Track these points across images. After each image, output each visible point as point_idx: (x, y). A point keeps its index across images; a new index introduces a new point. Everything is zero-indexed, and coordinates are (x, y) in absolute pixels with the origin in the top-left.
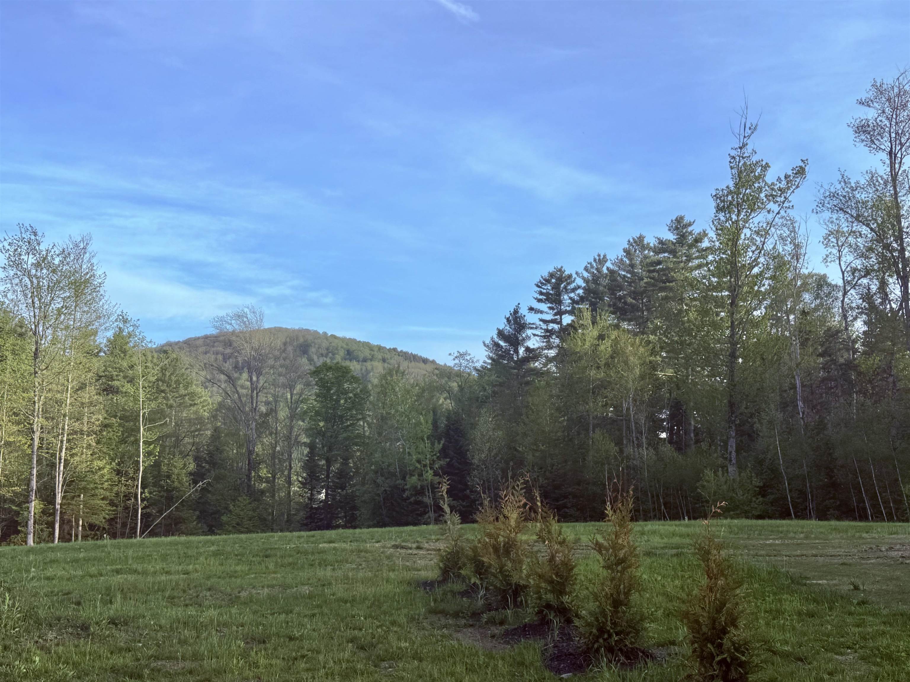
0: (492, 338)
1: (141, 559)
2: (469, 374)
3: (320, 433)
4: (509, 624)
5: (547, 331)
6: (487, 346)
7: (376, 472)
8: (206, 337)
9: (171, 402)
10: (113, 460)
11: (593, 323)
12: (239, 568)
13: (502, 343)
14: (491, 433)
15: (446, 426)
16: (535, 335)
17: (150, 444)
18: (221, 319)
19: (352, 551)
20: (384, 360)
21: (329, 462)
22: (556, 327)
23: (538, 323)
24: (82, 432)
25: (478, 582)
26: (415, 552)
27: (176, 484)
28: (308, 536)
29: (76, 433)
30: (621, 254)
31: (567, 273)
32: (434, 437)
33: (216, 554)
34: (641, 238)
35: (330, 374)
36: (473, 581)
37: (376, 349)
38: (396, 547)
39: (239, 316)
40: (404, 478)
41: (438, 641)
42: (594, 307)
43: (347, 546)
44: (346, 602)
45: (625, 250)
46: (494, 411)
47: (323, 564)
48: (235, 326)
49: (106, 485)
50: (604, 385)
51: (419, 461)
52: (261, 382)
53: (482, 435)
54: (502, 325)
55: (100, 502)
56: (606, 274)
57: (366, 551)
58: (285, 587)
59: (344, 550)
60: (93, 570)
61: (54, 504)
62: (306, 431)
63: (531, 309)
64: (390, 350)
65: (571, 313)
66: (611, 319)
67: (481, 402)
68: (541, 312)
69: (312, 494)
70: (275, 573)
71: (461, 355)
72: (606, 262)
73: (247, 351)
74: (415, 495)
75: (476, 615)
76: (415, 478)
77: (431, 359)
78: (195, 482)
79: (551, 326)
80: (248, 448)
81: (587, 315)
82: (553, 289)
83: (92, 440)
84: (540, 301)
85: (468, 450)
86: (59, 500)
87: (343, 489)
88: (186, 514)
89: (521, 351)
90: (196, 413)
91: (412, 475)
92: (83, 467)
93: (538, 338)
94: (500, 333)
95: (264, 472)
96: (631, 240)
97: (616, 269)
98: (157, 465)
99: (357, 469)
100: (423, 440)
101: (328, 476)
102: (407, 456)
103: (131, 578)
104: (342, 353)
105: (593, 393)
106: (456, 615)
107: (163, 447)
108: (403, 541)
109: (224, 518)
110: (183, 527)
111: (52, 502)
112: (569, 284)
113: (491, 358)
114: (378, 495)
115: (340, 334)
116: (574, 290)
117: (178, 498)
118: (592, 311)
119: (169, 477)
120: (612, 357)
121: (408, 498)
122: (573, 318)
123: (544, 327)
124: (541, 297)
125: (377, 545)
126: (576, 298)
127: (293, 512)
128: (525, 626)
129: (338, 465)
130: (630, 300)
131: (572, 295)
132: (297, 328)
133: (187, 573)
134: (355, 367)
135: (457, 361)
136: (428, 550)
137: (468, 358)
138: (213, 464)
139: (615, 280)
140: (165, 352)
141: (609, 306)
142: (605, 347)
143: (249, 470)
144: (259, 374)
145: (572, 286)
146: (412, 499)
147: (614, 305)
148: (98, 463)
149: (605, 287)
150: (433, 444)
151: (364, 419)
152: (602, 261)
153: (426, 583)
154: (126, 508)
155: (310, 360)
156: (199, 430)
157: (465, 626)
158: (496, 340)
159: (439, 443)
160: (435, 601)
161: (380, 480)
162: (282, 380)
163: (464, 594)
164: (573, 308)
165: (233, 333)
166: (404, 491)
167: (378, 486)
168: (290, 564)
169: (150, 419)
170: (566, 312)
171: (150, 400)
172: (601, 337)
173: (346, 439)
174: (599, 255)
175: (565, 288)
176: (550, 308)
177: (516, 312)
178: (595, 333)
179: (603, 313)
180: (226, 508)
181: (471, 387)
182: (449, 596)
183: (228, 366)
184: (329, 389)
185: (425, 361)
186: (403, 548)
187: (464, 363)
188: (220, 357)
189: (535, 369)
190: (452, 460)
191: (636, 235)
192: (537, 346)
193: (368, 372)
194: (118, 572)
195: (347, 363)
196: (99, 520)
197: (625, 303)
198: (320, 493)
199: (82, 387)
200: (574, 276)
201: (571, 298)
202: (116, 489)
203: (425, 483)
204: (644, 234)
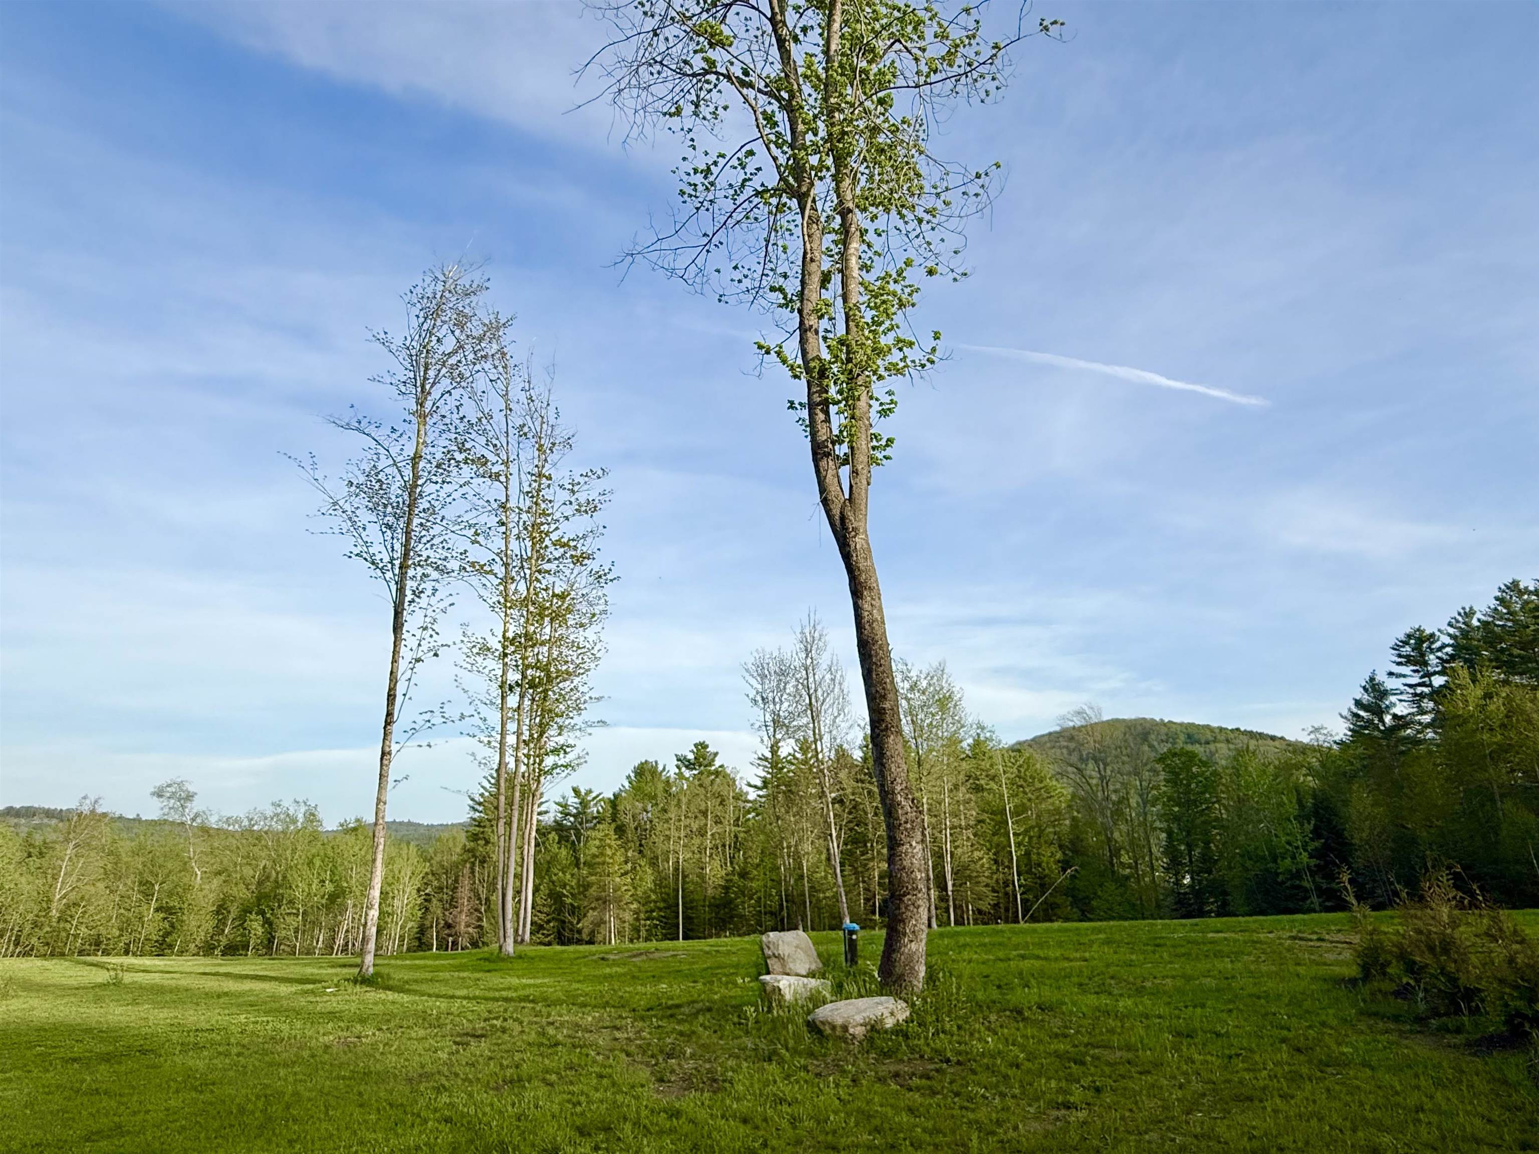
0: (1349, 709)
1: (1041, 945)
2: (1330, 749)
3: (1177, 818)
4: (1469, 1033)
5: (1415, 695)
6: (1346, 718)
7: (1242, 856)
8: (1050, 734)
9: (1030, 795)
10: (989, 850)
11: (1474, 682)
12: (1134, 957)
13: (1362, 713)
14: (1369, 810)
15: (1314, 804)
16: (1401, 701)
17: (1019, 835)
18: (1063, 718)
19: (1245, 942)
20: (1228, 741)
21: (1190, 848)
22: (1426, 690)
23: (1403, 688)
24: (960, 826)
25: (1412, 982)
26: (1318, 944)
27: (1047, 871)
28: (1192, 925)
29: (956, 828)
30: (1493, 603)
31: (1428, 632)
32: (1302, 818)
33: (1108, 942)
34: (1515, 584)
35: (1176, 760)
36: (1405, 980)
37: (1217, 731)
38: (1294, 938)
39: (1079, 713)
40: (1275, 861)
41: (1385, 1047)
42: (1470, 664)
43: (1239, 936)
44: (1259, 998)
45: (1497, 599)
46: (1368, 786)
47: (1219, 955)
48: (1078, 722)
49: (986, 874)
50: (1505, 748)
51: (1289, 843)
52: (1109, 772)
53: (1358, 812)
54: (1359, 694)
55: (984, 889)
56: (1478, 627)
57: (1260, 942)
58: (1188, 979)
59: (1236, 941)
60: (1001, 954)
61: (946, 890)
62: (1161, 817)
63: (1391, 674)
64: (1232, 730)
65: (1442, 673)
66: (1498, 675)
67: (1350, 777)
68: (1404, 676)
69: (1177, 880)
70: (1171, 963)
71: (1316, 730)
72: (1474, 613)
73: (1090, 746)
74: (1291, 879)
75: (1420, 1020)
76: (1288, 861)
77: (1279, 735)
78: (1064, 870)
79: (1419, 690)
80: (1106, 835)
81: (1464, 674)
82: (1413, 650)
83: (970, 833)
84: (1399, 664)
85: (1345, 829)
86: (950, 888)
87: (1210, 872)
88: (1059, 900)
89: (1388, 719)
90: (1053, 804)
91: (1283, 858)
92: (965, 859)
93: (1405, 704)
94: (1358, 703)
95: (1125, 859)
96: (1503, 587)
97: (1490, 619)
98: (1028, 854)
99: (1221, 854)
100: (1289, 820)
101: (1191, 861)
102: (1274, 839)
103: (1037, 964)
104: (1182, 737)
105: (1492, 758)
106: (1396, 1018)
107: (1031, 838)
108: (1299, 931)
109: (1094, 903)
110: (1059, 912)
111: (945, 888)
112: (1432, 643)
113: (1350, 730)
114: (1250, 880)
115: (1177, 720)
116: (1440, 649)
117: (1051, 885)
118: (1469, 668)
119: (1039, 865)
120: (1507, 716)
121: (1283, 883)
122: (1446, 678)
123: (1412, 691)
124: (1400, 660)
125: (1270, 935)
126: (1445, 657)
127: (1161, 897)
128: (1492, 1036)
129: (1198, 850)
130: (1516, 652)
131: (1439, 654)
132: (1133, 717)
133: (1086, 960)
134: (1198, 749)
135: (1312, 736)
136: (1332, 942)
137: (1325, 732)
138: (1076, 852)
139: (1493, 632)
140: (1019, 751)
141: (1490, 660)
142: (1496, 706)
143: (1111, 856)
144: (1106, 765)
145: (1438, 645)
146: (1289, 884)
147: (1497, 659)
148: (977, 854)
149: (1479, 641)
150: (1302, 825)
151: (1218, 802)
152: (1469, 614)
153: (1343, 979)
154: (1006, 894)
155: (1151, 746)
156: (1059, 820)
157: (1411, 1032)
158: (1355, 710)
159: (1309, 823)
160: (1364, 1001)
161: (1249, 864)
162: (1128, 768)
163: (1397, 994)
164: (1444, 668)
165: (1074, 728)
166: (1277, 874)
167: (1247, 870)
168: (1184, 955)
169: (1016, 813)
170: (1435, 673)
171: (1012, 796)
172: (1488, 696)
173: (1204, 822)
174: (1464, 608)
175: (1429, 647)
176: (1414, 671)
177: (1372, 679)
178: (1480, 693)
179: (1484, 669)
180: (1095, 894)
181: (1333, 762)
182: (1379, 996)
183: (1074, 758)
184: (1177, 774)
185: (1273, 738)
186: (1301, 939)
187: (1322, 738)
188: (1065, 751)
189: (1408, 738)
190: (1327, 840)
191: (1508, 580)
192: (1405, 712)
193: (1212, 754)
194: (1023, 957)
195: (1189, 747)
196: (985, 906)
197: (1511, 655)
198: (1184, 877)
199: (956, 787)
200: (1437, 633)
201: (1438, 658)
202: (995, 877)
203: (1300, 866)
204: (1517, 578)
